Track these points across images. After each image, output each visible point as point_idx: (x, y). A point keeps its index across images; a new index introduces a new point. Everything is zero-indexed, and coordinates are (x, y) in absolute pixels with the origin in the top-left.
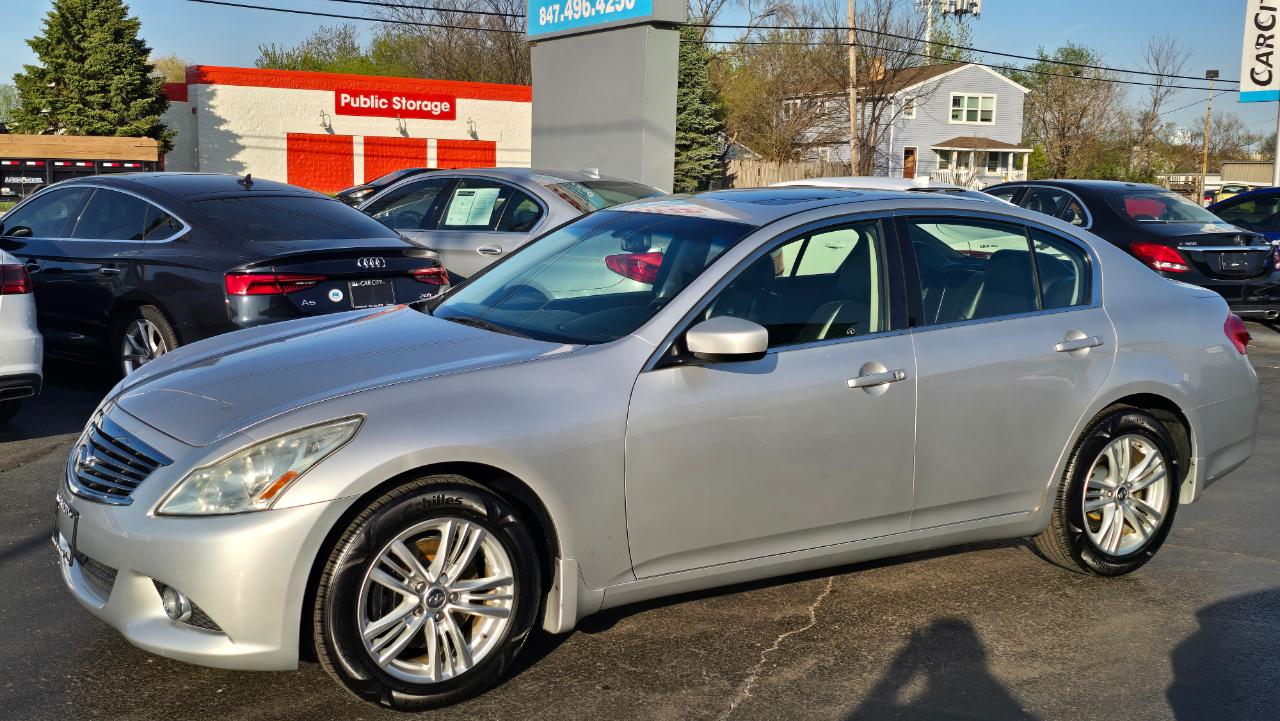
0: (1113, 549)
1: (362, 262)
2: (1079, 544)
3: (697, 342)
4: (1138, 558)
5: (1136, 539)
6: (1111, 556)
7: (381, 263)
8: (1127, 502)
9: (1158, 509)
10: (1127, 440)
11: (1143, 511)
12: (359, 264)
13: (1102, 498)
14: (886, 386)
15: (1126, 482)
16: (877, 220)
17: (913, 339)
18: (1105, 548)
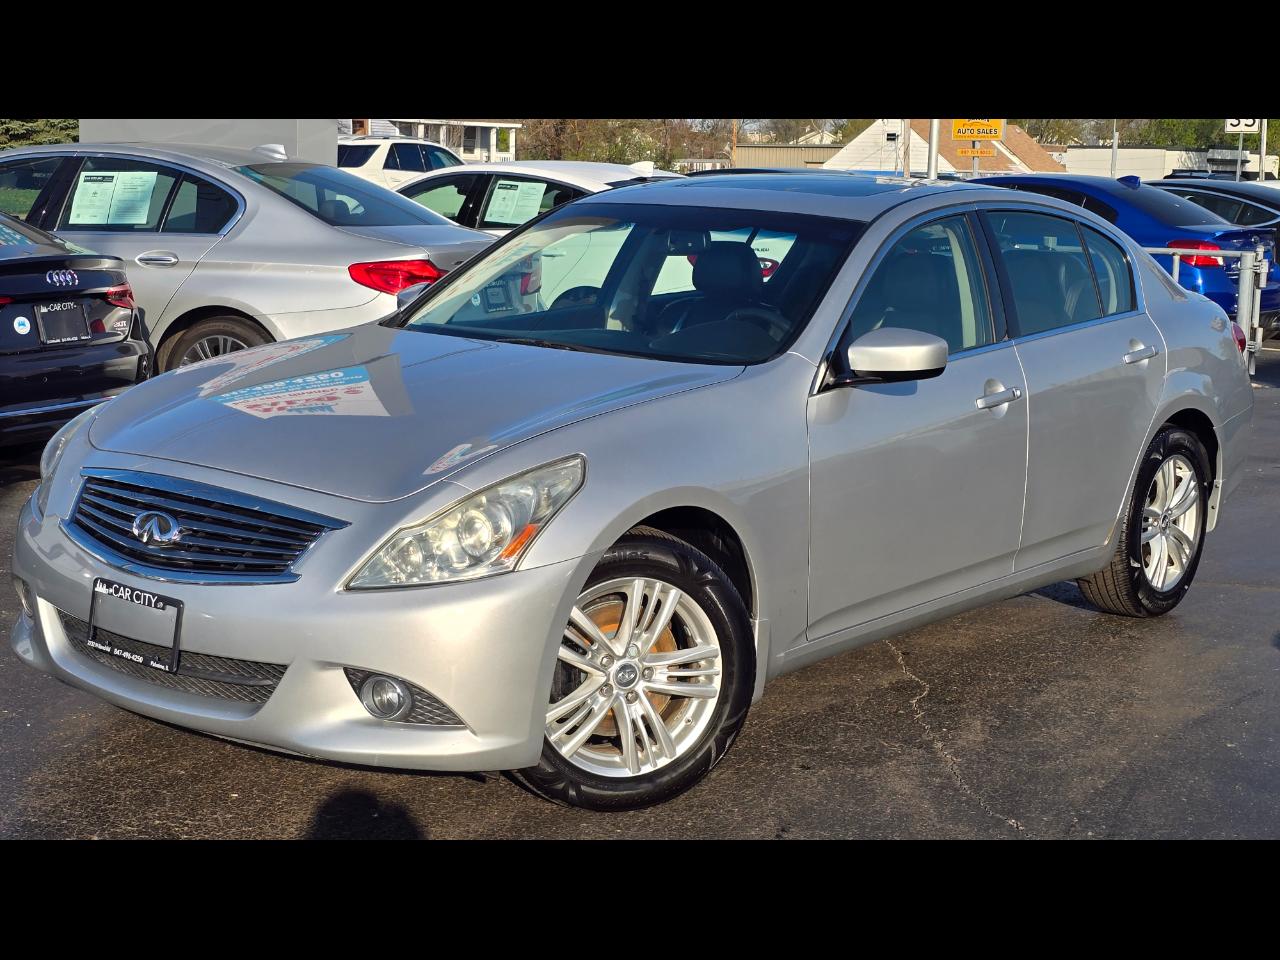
0: (1160, 585)
1: (51, 278)
2: (1137, 582)
3: (862, 357)
4: (1178, 592)
5: (1176, 572)
6: (1158, 593)
7: (73, 279)
8: (1168, 532)
9: (1191, 538)
10: (1171, 463)
11: (1180, 538)
12: (48, 280)
13: (1150, 528)
14: (1005, 406)
15: (1168, 509)
16: (963, 214)
17: (1016, 350)
18: (1154, 584)
